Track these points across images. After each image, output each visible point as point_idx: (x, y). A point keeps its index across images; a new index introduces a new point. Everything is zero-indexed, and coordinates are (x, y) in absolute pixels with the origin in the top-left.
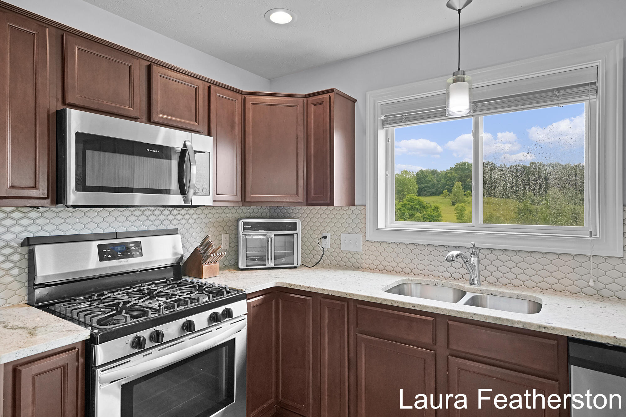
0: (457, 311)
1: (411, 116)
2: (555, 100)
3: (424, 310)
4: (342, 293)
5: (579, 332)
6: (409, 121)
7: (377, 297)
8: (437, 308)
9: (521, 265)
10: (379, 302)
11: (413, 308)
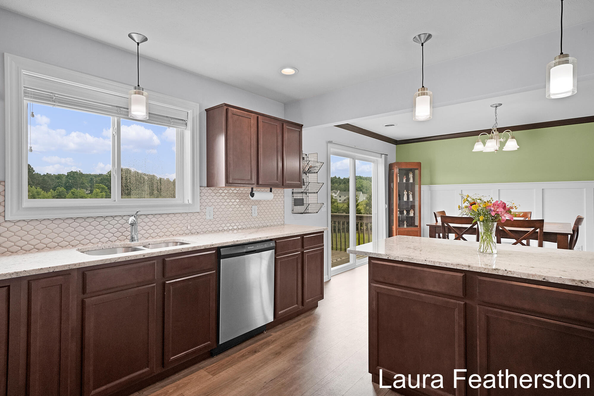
0: (173, 250)
1: (61, 99)
2: (169, 124)
3: (152, 256)
4: (69, 265)
5: (224, 243)
6: (59, 102)
7: (111, 258)
8: (161, 252)
9: (156, 223)
10: (113, 262)
11: (144, 257)
